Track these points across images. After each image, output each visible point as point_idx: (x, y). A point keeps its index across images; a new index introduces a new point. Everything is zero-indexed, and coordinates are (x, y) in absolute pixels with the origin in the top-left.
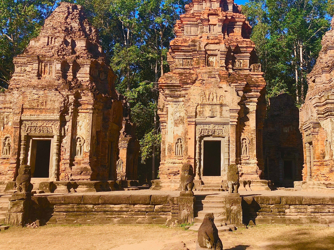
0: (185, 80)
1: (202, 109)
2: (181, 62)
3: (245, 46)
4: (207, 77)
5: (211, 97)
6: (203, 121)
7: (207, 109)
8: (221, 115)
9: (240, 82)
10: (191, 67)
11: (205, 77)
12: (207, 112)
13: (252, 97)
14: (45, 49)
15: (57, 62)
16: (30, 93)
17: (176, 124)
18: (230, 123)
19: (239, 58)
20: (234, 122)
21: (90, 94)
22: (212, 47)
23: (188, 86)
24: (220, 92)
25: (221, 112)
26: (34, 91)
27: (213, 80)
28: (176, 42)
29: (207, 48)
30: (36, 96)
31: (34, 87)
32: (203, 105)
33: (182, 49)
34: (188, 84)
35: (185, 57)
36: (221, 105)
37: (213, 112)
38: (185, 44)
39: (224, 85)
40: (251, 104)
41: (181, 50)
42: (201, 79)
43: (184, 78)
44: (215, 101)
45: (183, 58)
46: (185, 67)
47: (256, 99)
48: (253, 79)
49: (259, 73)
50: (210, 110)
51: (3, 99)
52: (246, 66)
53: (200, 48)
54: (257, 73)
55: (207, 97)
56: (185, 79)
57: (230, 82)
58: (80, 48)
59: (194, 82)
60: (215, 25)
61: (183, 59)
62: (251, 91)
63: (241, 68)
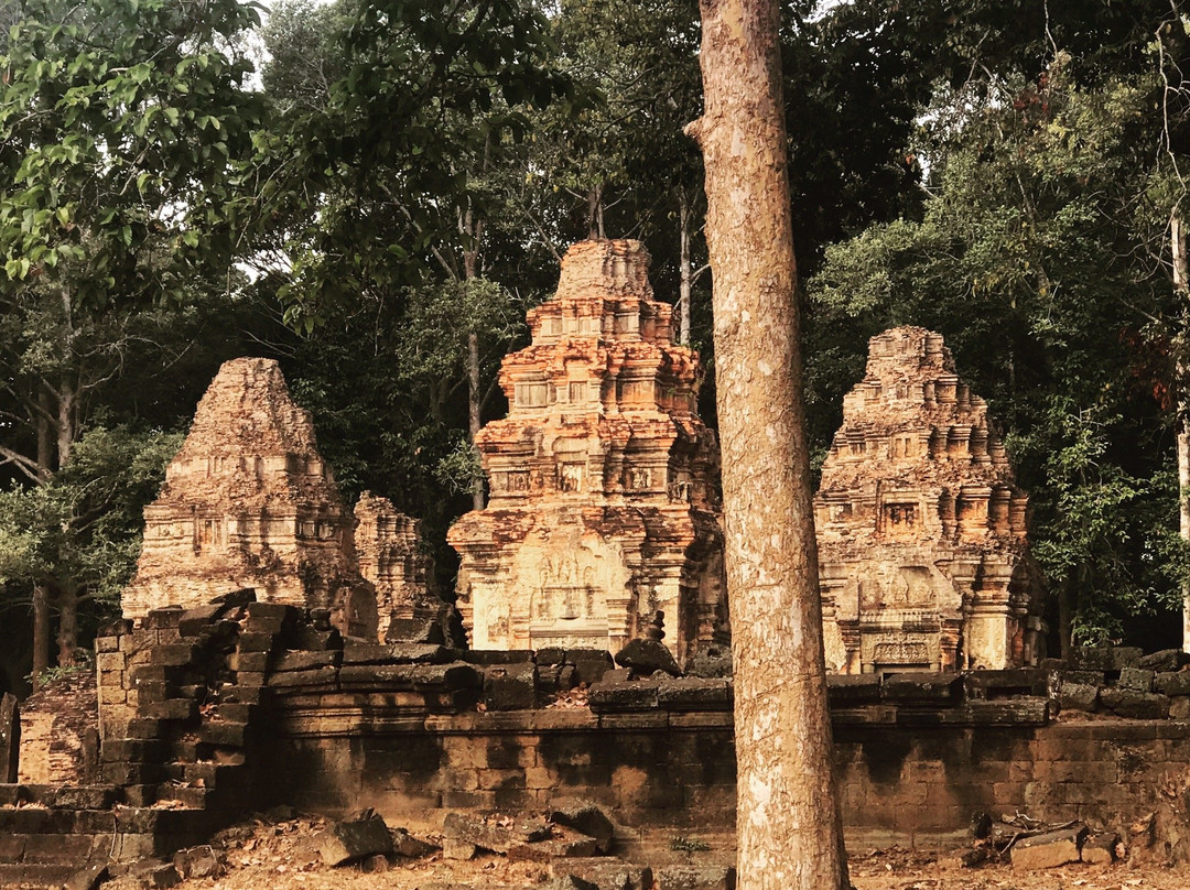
0: (506, 533)
1: (544, 601)
2: (505, 481)
3: (653, 435)
4: (556, 522)
5: (565, 570)
6: (548, 629)
7: (558, 599)
8: (590, 613)
9: (630, 533)
10: (526, 493)
11: (552, 522)
12: (558, 607)
13: (666, 564)
14: (205, 486)
15: (230, 516)
16: (183, 588)
17: (491, 634)
18: (610, 633)
19: (642, 465)
20: (619, 629)
21: (298, 582)
22: (571, 445)
23: (512, 546)
24: (586, 559)
25: (589, 607)
26: (191, 584)
27: (570, 528)
28: (490, 435)
29: (559, 447)
30: (195, 594)
31: (190, 574)
32: (548, 591)
33: (504, 449)
34: (512, 541)
35: (513, 469)
36: (589, 590)
37: (570, 606)
38: (511, 439)
39: (593, 542)
40: (665, 581)
41: (503, 452)
42: (541, 529)
43: (502, 526)
44: (573, 582)
45: (510, 469)
46: (513, 494)
47: (678, 569)
48: (664, 524)
49: (682, 507)
50: (564, 603)
51: (131, 600)
52: (661, 484)
53: (541, 449)
54: (675, 507)
55: (556, 572)
56: (504, 530)
57: (607, 533)
58: (273, 474)
59: (523, 536)
60: (586, 382)
61: (509, 472)
62: (662, 550)
63: (646, 490)
